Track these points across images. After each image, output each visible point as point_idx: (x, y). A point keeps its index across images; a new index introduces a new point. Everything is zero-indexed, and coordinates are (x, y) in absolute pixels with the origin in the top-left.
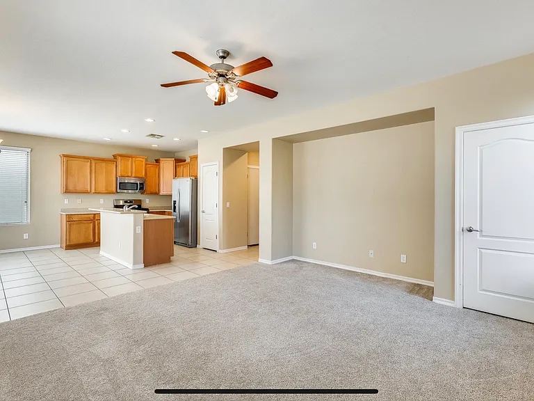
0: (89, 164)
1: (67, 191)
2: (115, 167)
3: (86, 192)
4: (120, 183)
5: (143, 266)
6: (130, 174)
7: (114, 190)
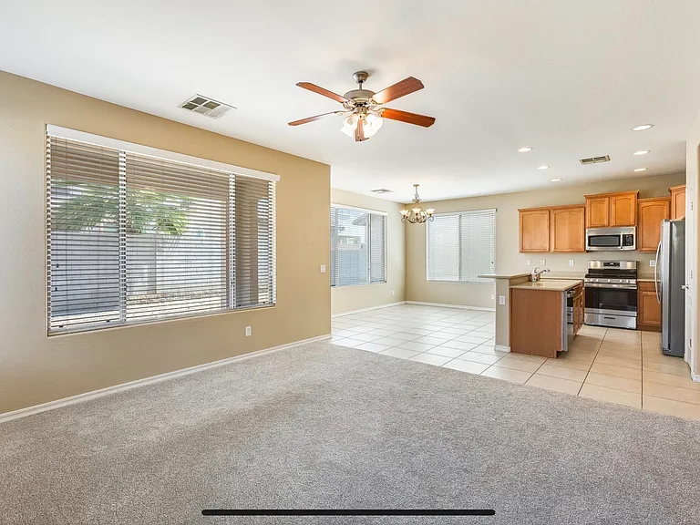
0: (547, 216)
1: (523, 251)
2: (582, 215)
3: (543, 252)
4: (589, 237)
5: (508, 349)
6: (606, 223)
7: (582, 247)
